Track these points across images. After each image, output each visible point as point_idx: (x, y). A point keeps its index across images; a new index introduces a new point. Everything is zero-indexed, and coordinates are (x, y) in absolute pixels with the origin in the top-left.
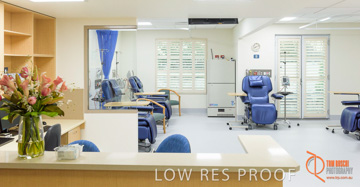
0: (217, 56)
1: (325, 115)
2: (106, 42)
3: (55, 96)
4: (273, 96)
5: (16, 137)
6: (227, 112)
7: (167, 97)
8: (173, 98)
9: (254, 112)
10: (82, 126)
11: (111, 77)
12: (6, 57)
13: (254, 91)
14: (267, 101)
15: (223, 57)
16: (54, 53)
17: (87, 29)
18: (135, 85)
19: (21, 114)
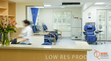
0: (75, 18)
2: (34, 12)
3: (13, 26)
4: (96, 32)
6: (78, 38)
7: (56, 32)
8: (59, 33)
9: (88, 38)
13: (89, 30)
14: (94, 34)
15: (77, 18)
16: (15, 15)
17: (26, 7)
18: (45, 28)
19: (3, 31)
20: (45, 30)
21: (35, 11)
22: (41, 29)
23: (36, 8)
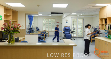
0: (57, 23)
1: (82, 37)
3: (18, 28)
4: (71, 32)
5: (7, 41)
7: (45, 32)
8: (47, 33)
9: (66, 36)
10: (24, 38)
11: (31, 27)
12: (5, 20)
13: (66, 31)
14: (69, 33)
15: (59, 23)
16: (17, 20)
17: (26, 14)
18: (38, 29)
19: (9, 33)
20: (37, 30)
21: (31, 18)
22: (35, 30)
23: (32, 16)
